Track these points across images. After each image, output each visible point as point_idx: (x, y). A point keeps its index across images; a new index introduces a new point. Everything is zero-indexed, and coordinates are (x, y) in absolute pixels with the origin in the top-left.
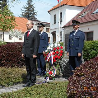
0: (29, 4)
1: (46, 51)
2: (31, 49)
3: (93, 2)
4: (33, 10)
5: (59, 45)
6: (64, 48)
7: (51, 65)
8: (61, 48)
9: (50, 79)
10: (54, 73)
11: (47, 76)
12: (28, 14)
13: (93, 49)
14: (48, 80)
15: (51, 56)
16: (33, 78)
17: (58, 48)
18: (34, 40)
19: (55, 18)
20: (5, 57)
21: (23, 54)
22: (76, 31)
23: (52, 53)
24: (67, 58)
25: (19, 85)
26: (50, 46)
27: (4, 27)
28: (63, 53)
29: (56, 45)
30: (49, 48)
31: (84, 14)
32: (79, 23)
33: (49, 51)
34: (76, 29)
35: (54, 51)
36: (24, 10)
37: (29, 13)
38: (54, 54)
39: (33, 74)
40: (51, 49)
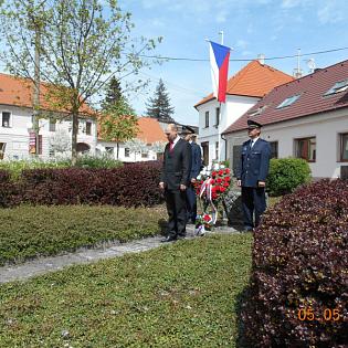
0: (160, 93)
1: (199, 177)
2: (178, 174)
3: (276, 88)
4: (167, 104)
5: (223, 167)
6: (231, 172)
7: (206, 204)
8: (227, 172)
9: (206, 229)
10: (214, 219)
11: (200, 224)
12: (158, 111)
13: (281, 173)
14: (203, 231)
15: (208, 187)
16: (180, 227)
17: (220, 173)
18: (181, 158)
19: (207, 117)
20: (122, 188)
21: (161, 183)
22: (255, 140)
23: (208, 181)
24: (237, 190)
25: (150, 239)
26: (205, 169)
27: (118, 135)
28: (229, 182)
29: (217, 167)
30: (203, 173)
31: (260, 111)
32: (260, 126)
33: (204, 179)
34: (253, 137)
35: (214, 178)
36: (151, 104)
37: (161, 110)
38: (212, 183)
39: (180, 220)
40: (208, 174)
